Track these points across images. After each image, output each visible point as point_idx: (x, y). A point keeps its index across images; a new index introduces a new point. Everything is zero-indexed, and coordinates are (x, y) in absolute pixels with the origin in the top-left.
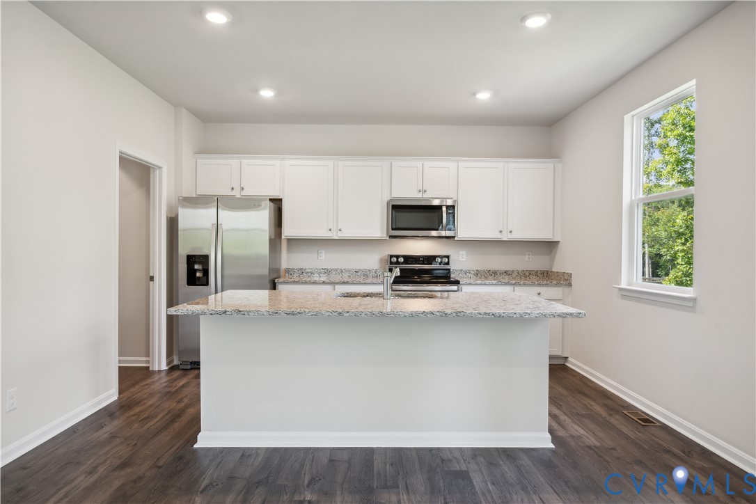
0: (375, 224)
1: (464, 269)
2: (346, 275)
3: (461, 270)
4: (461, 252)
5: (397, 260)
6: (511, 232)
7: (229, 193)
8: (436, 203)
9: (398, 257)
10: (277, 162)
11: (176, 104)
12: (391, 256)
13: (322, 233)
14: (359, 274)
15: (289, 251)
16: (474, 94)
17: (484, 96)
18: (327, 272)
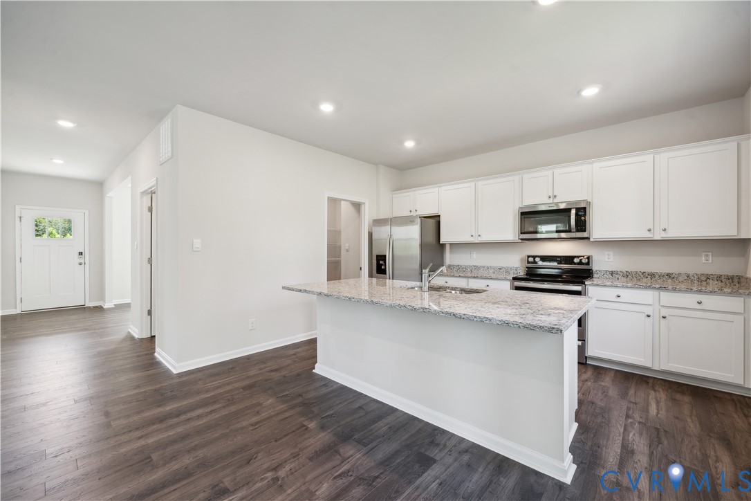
0: (509, 230)
1: (610, 270)
2: (491, 271)
3: (607, 271)
4: (607, 253)
5: (534, 260)
6: (664, 230)
7: (409, 214)
8: (562, 206)
9: (534, 257)
10: (436, 190)
11: (376, 164)
12: (529, 257)
13: (466, 238)
14: (502, 270)
15: (451, 252)
16: (579, 92)
17: (590, 92)
18: (477, 268)
